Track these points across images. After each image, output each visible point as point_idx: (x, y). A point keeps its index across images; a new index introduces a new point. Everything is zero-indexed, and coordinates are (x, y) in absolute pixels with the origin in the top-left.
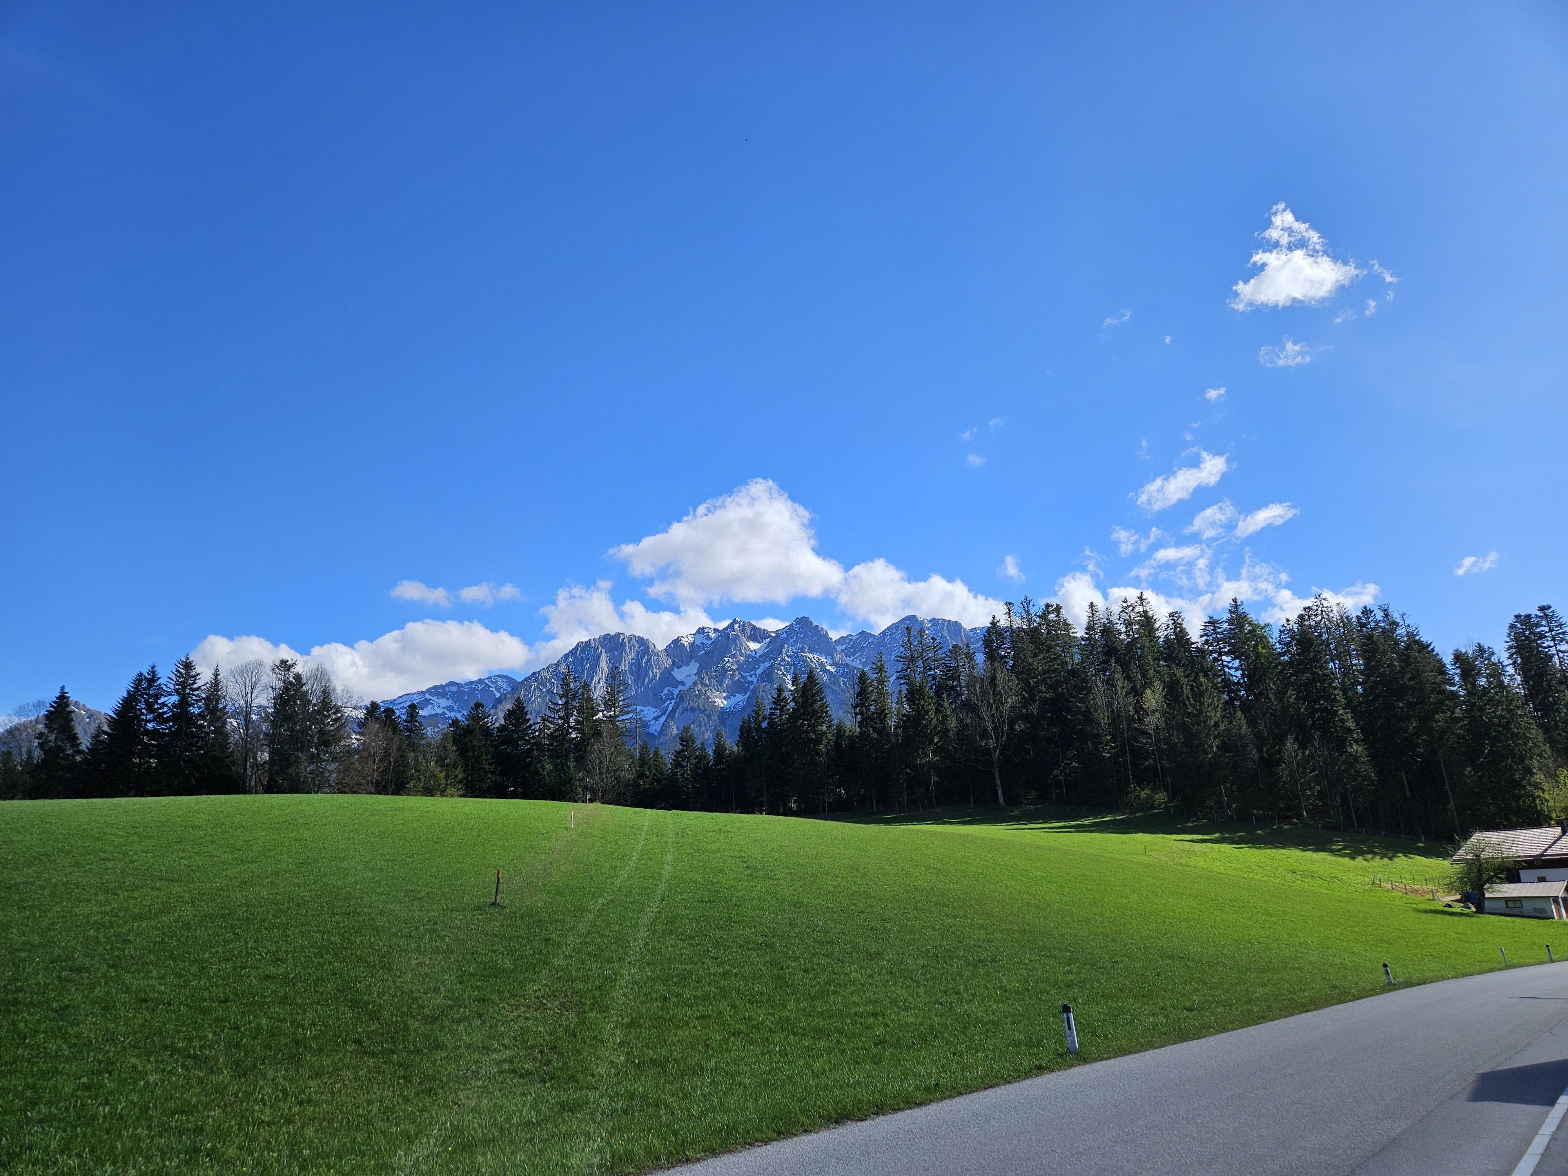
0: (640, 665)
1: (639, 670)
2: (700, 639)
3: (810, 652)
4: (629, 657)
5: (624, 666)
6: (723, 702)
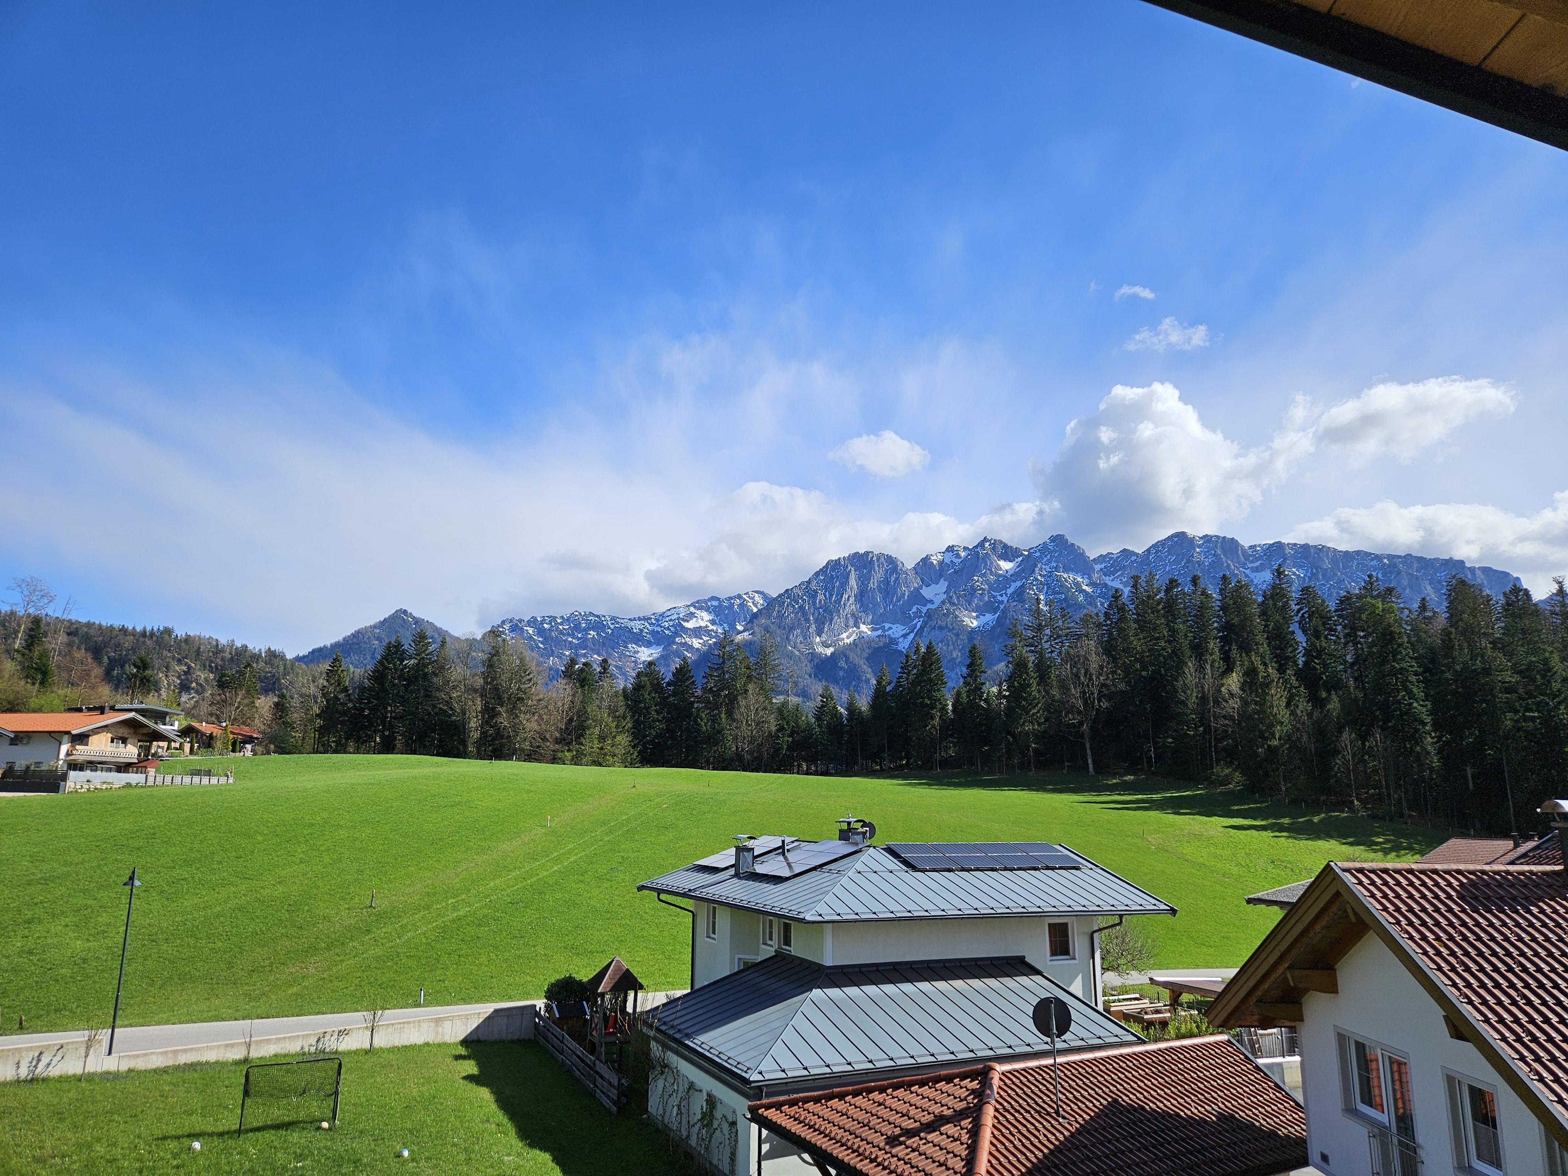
0: (888, 582)
1: (888, 589)
2: (948, 558)
3: (1066, 570)
4: (878, 575)
5: (873, 584)
6: (972, 622)
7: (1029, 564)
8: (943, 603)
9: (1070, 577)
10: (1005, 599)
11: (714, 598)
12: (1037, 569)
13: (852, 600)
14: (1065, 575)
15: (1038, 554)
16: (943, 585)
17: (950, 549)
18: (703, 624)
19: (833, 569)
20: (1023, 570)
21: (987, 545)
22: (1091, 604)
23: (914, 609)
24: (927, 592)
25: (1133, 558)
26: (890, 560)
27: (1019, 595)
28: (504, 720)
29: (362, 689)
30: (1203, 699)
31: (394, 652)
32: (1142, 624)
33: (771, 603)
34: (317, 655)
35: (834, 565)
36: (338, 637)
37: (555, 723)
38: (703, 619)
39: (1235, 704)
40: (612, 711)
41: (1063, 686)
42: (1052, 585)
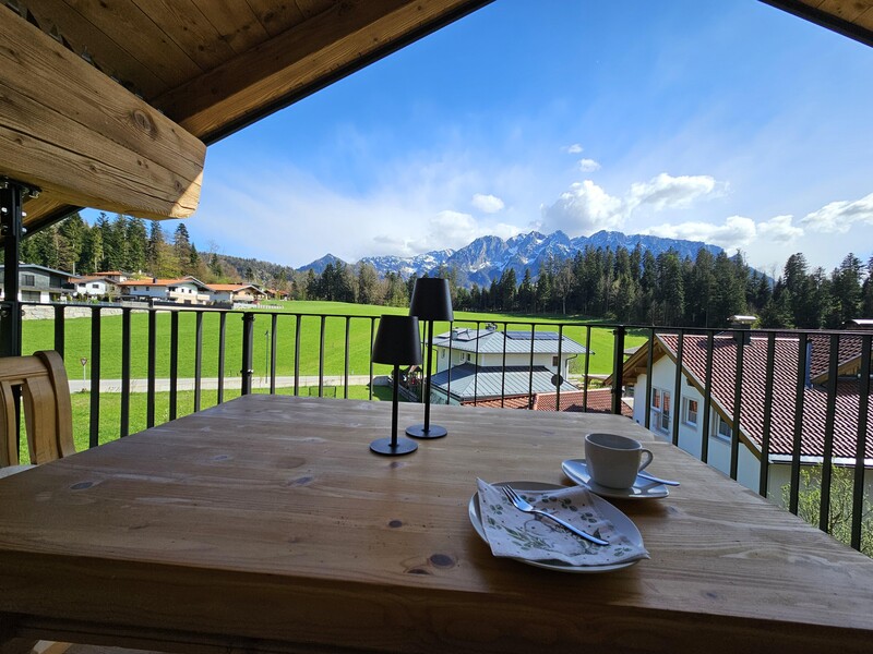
0: (497, 247)
1: (496, 249)
2: (519, 238)
3: (561, 244)
5: (492, 247)
6: (526, 261)
7: (548, 241)
8: (516, 254)
9: (562, 246)
10: (538, 254)
11: (435, 251)
12: (550, 243)
13: (484, 253)
15: (551, 237)
16: (517, 248)
17: (520, 235)
18: (431, 261)
19: (478, 242)
20: (545, 243)
21: (533, 234)
22: (569, 256)
23: (506, 257)
24: (511, 251)
25: (586, 239)
26: (498, 239)
27: (544, 252)
29: (320, 280)
30: (606, 289)
31: (330, 268)
32: (587, 263)
33: (455, 253)
34: (303, 268)
35: (478, 240)
36: (309, 263)
37: (383, 293)
38: (431, 259)
39: (617, 291)
40: (402, 290)
41: (558, 284)
42: (556, 248)
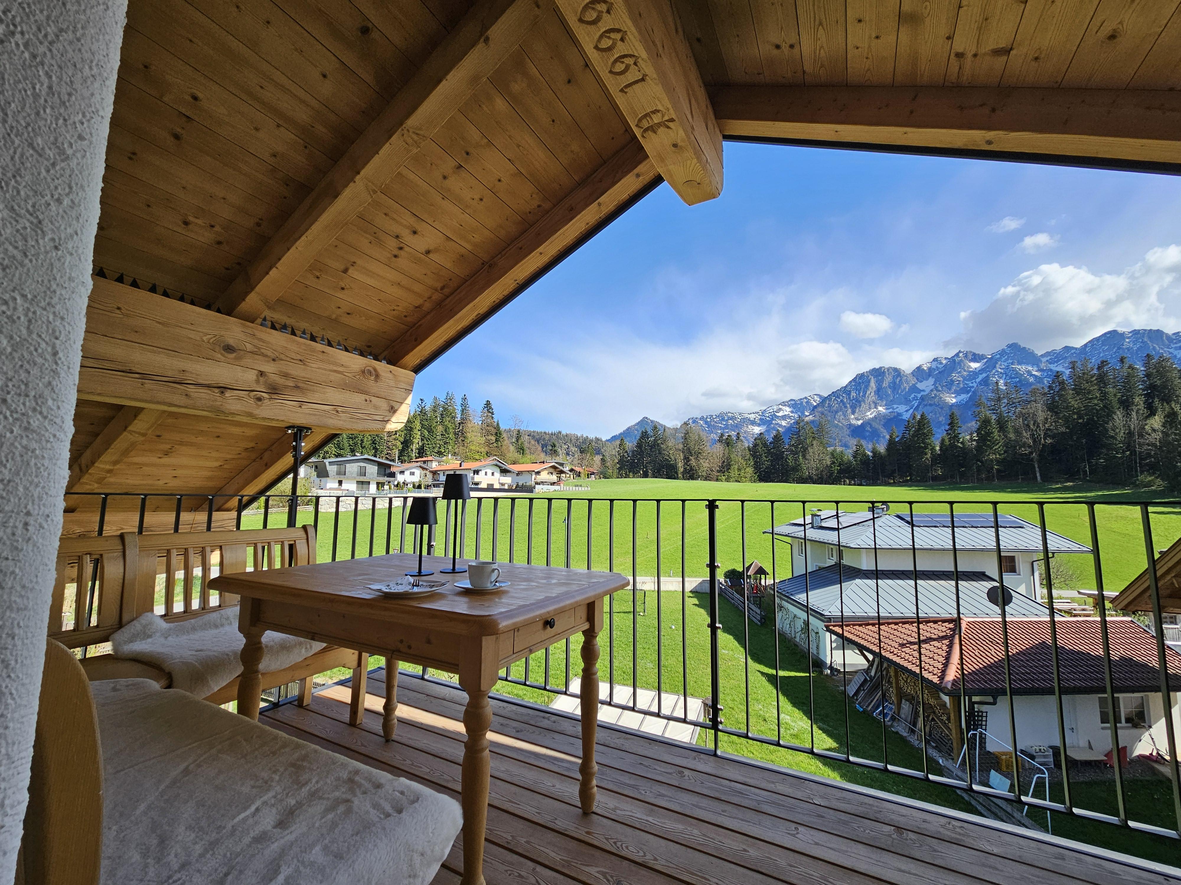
0: (895, 383)
1: (894, 386)
2: (934, 365)
3: (1019, 363)
4: (888, 379)
5: (885, 384)
6: (952, 400)
7: (991, 363)
8: (932, 390)
9: (1022, 368)
10: (975, 385)
11: (791, 400)
12: (998, 366)
13: (872, 394)
14: (1019, 367)
15: (998, 356)
16: (931, 381)
17: (935, 360)
18: (787, 413)
19: (860, 378)
20: (987, 367)
21: (961, 355)
22: (1039, 382)
23: (913, 396)
24: (920, 386)
25: (1073, 351)
26: (896, 370)
27: (985, 382)
28: (693, 462)
29: (633, 451)
30: (1130, 434)
31: (645, 435)
32: (1078, 390)
33: (824, 400)
34: (614, 438)
35: (861, 376)
36: (621, 431)
37: (716, 463)
38: (787, 411)
39: (1158, 436)
40: (743, 457)
41: (1017, 432)
42: (1009, 373)
